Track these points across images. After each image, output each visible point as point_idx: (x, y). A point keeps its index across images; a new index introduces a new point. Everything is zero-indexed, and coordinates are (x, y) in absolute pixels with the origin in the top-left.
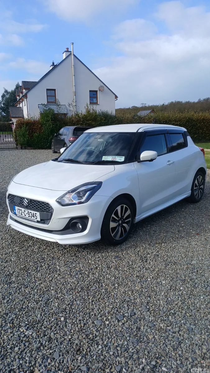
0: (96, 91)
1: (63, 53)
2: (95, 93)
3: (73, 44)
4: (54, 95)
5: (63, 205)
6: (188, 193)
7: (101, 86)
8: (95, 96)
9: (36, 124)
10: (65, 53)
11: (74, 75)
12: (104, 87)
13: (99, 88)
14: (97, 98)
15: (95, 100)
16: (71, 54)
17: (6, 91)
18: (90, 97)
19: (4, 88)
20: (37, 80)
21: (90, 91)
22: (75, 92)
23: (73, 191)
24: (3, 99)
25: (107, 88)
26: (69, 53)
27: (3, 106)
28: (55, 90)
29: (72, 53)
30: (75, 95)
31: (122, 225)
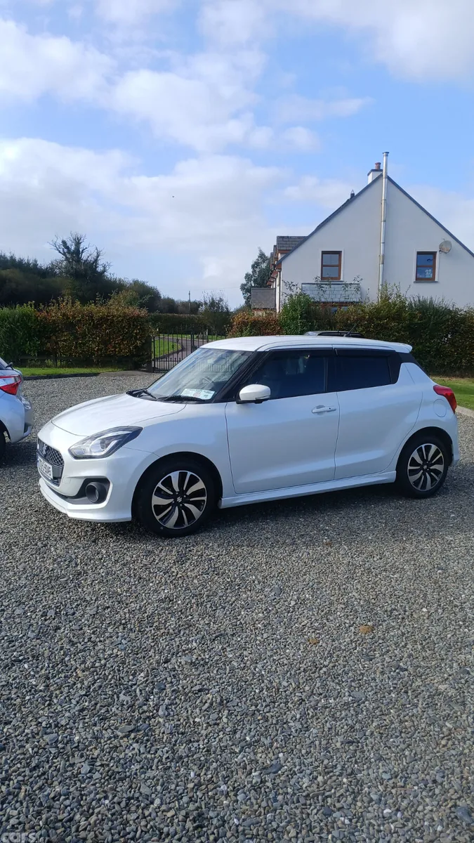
0: (434, 254)
1: (368, 175)
2: (431, 257)
3: (387, 156)
4: (337, 263)
5: (76, 457)
6: (388, 475)
7: (446, 242)
8: (431, 263)
9: (271, 325)
10: (371, 174)
11: (385, 221)
12: (451, 244)
13: (441, 246)
14: (433, 267)
15: (428, 273)
16: (382, 175)
17: (262, 256)
18: (417, 266)
19: (259, 248)
20: (306, 234)
21: (419, 253)
22: (384, 256)
23: (93, 438)
24: (254, 271)
25: (458, 244)
26: (378, 174)
27: (253, 285)
28: (339, 253)
29: (384, 174)
30: (383, 263)
31: (183, 505)
